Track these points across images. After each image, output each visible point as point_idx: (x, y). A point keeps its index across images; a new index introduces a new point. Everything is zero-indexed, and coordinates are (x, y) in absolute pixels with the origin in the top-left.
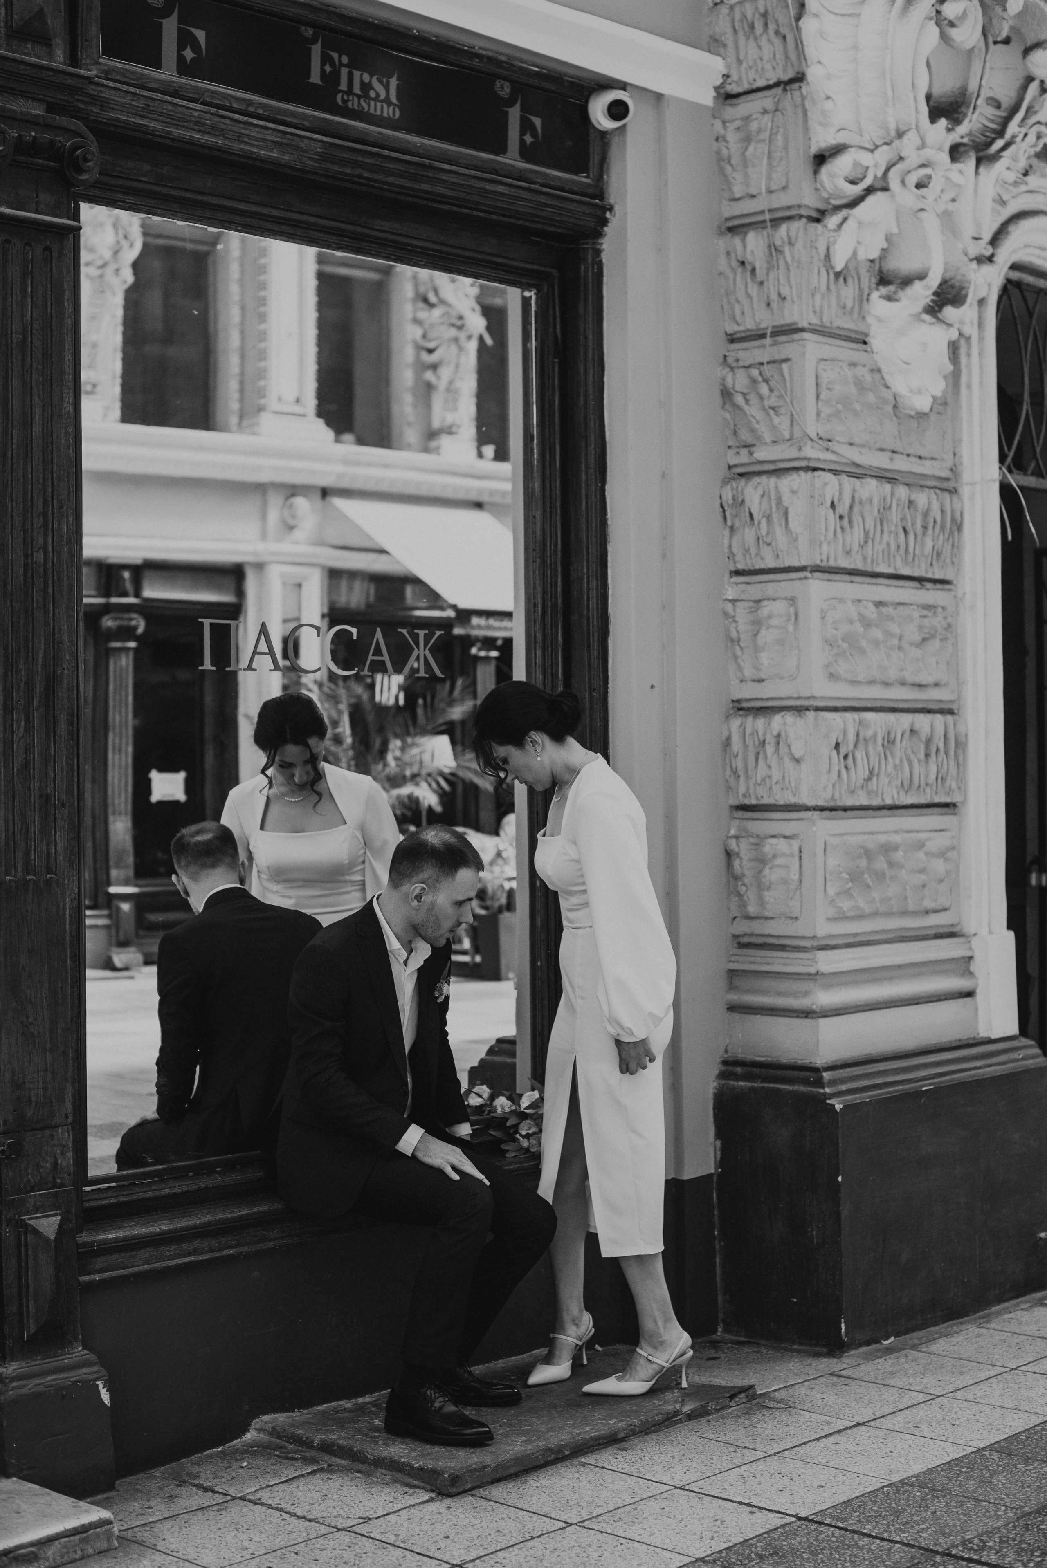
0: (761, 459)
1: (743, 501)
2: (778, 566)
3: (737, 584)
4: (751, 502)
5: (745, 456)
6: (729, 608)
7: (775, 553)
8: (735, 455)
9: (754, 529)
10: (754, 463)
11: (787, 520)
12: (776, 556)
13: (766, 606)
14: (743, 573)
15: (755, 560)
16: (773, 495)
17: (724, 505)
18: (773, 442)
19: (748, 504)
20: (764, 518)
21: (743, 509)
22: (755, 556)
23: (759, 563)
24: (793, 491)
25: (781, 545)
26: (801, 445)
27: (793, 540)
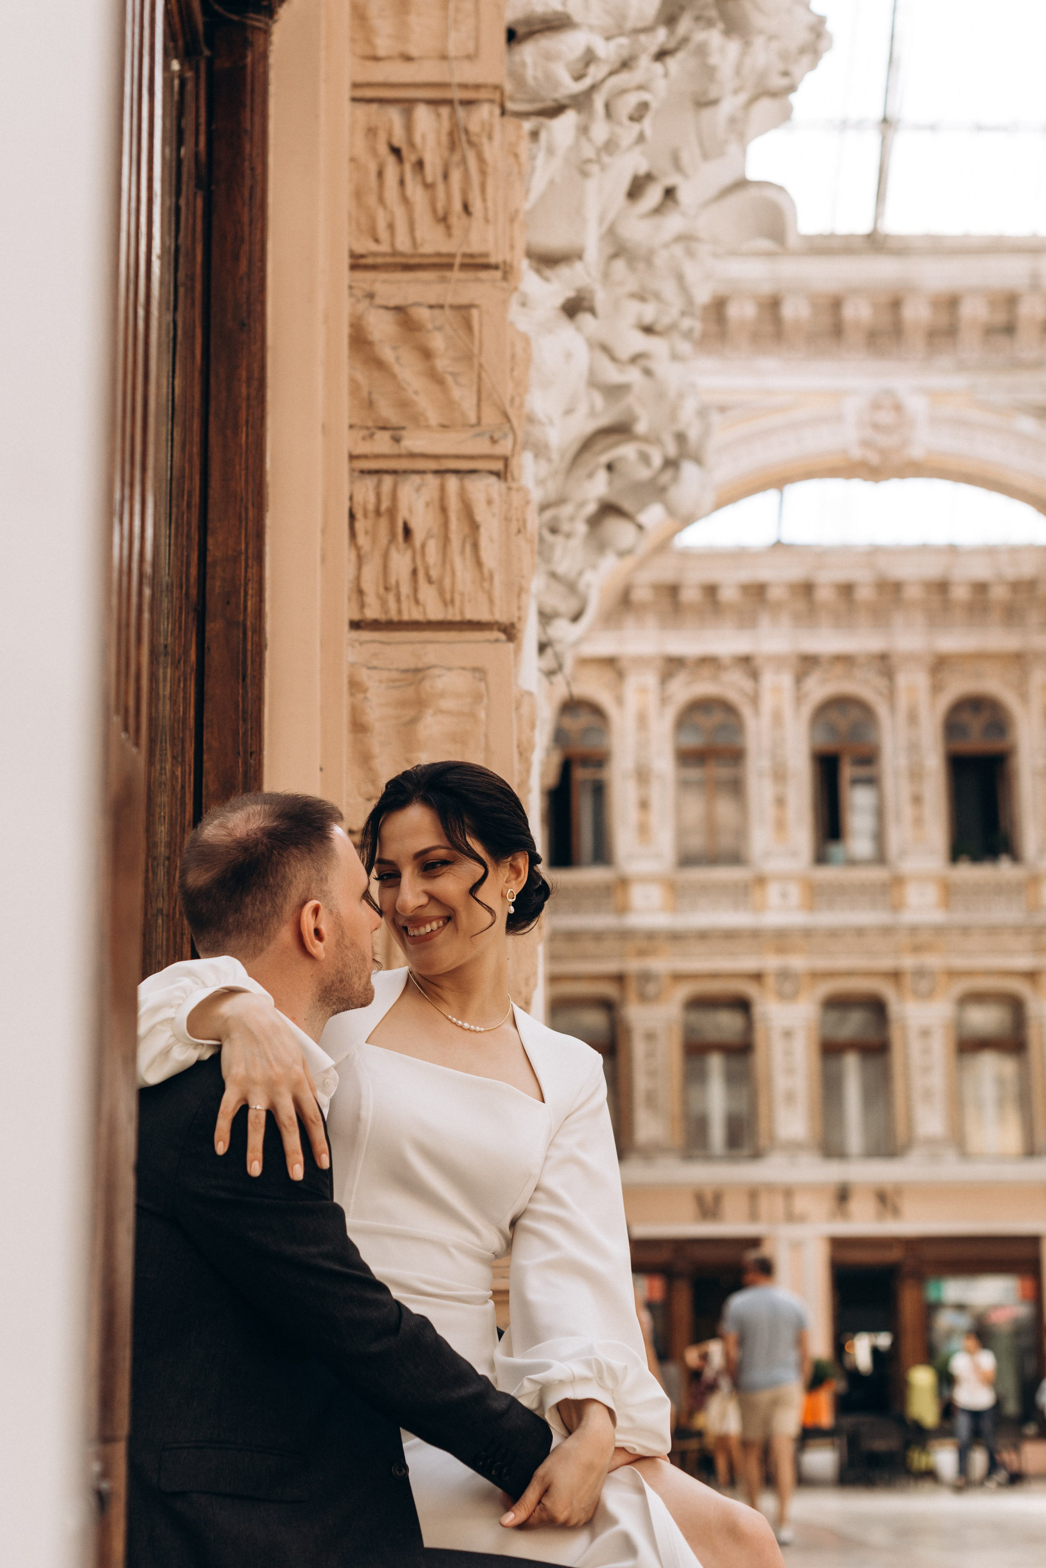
0: (417, 450)
1: (392, 512)
2: (450, 617)
3: (361, 643)
4: (410, 511)
5: (382, 443)
6: (364, 675)
7: (448, 596)
8: (364, 439)
9: (409, 554)
10: (399, 456)
11: (476, 546)
12: (447, 602)
13: (440, 676)
14: (375, 625)
15: (405, 605)
16: (454, 504)
17: (355, 510)
18: (444, 426)
19: (403, 514)
20: (432, 537)
21: (384, 523)
22: (403, 598)
23: (409, 610)
24: (490, 502)
25: (459, 586)
26: (497, 436)
27: (482, 579)
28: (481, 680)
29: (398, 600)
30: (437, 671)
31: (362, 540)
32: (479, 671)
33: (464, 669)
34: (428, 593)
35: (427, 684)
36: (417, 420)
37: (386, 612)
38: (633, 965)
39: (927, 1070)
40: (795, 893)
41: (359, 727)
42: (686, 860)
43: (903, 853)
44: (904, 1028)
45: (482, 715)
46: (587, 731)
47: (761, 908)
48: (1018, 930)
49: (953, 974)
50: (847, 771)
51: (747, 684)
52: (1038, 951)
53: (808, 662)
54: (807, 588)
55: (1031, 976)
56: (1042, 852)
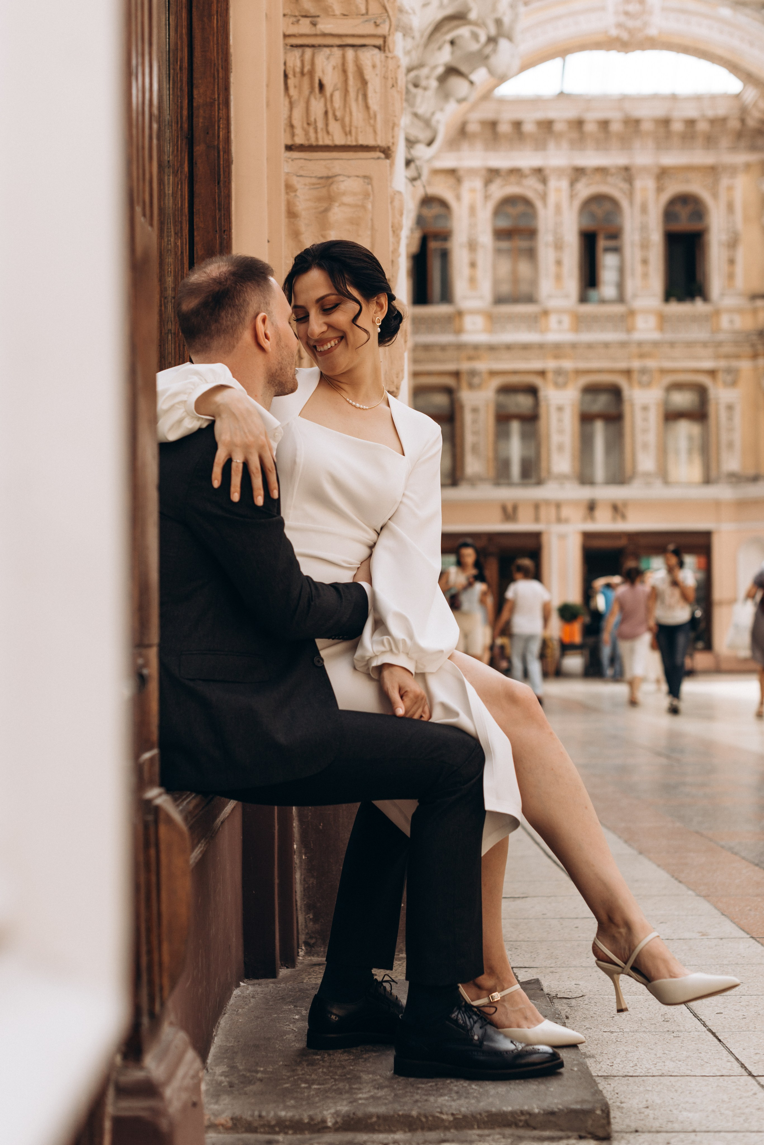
0: (327, 31)
1: (312, 73)
2: (349, 143)
3: (293, 160)
4: (323, 72)
5: (304, 27)
6: (295, 181)
7: (348, 129)
8: (293, 24)
9: (323, 100)
10: (316, 35)
11: (365, 96)
12: (347, 133)
13: (343, 181)
14: (301, 148)
15: (320, 135)
16: (351, 68)
17: (287, 72)
18: (344, 15)
19: (318, 74)
20: (337, 89)
21: (306, 80)
22: (319, 130)
23: (323, 138)
24: (374, 66)
25: (355, 123)
26: (378, 22)
27: (370, 117)
28: (368, 184)
29: (316, 132)
30: (341, 178)
31: (292, 91)
32: (367, 178)
33: (358, 176)
34: (335, 127)
35: (334, 187)
36: (327, 11)
37: (308, 140)
38: (465, 366)
39: (645, 431)
40: (567, 320)
41: (292, 214)
42: (499, 300)
43: (635, 296)
44: (632, 405)
45: (369, 206)
46: (437, 217)
47: (544, 331)
48: (705, 344)
49: (663, 371)
50: (602, 243)
51: (539, 187)
52: (717, 357)
53: (579, 172)
54: (579, 123)
55: (712, 373)
56: (722, 295)
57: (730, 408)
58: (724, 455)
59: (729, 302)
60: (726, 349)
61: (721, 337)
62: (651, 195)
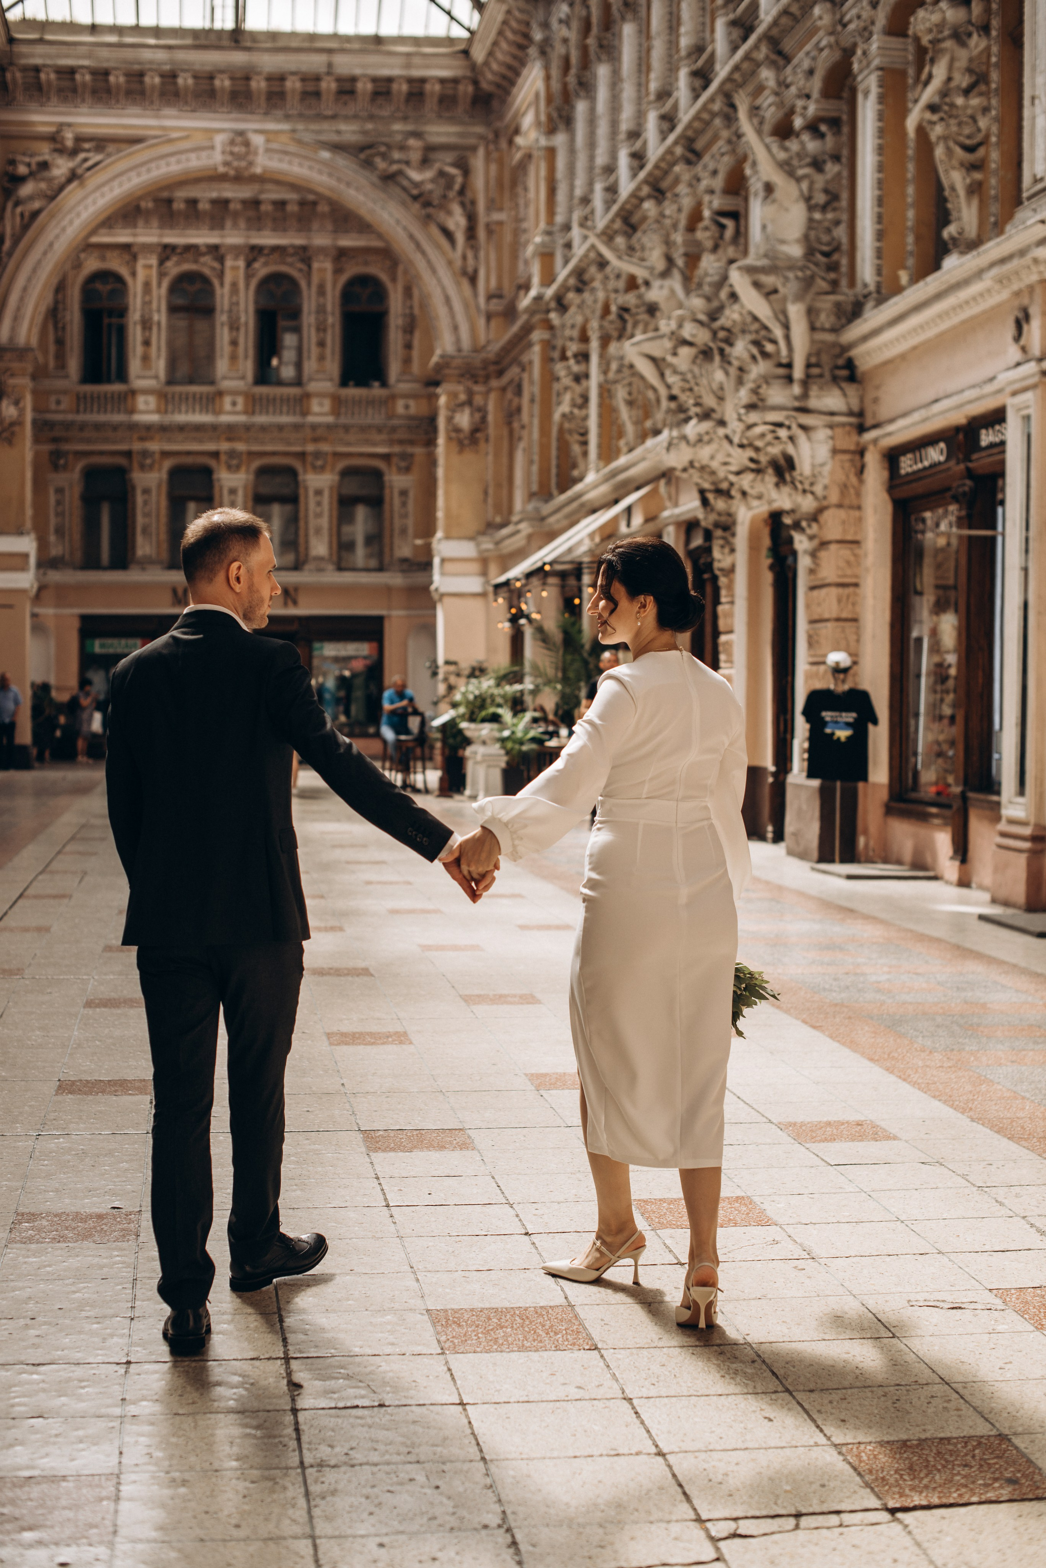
38: (136, 446)
39: (319, 515)
40: (241, 401)
42: (173, 380)
43: (311, 379)
44: (306, 489)
46: (113, 292)
47: (219, 412)
48: (379, 429)
49: (337, 455)
50: (282, 323)
51: (216, 265)
52: (391, 442)
53: (254, 252)
54: (255, 203)
55: (386, 457)
56: (399, 381)
57: (404, 493)
58: (397, 541)
59: (404, 387)
60: (400, 435)
61: (395, 422)
62: (329, 276)
